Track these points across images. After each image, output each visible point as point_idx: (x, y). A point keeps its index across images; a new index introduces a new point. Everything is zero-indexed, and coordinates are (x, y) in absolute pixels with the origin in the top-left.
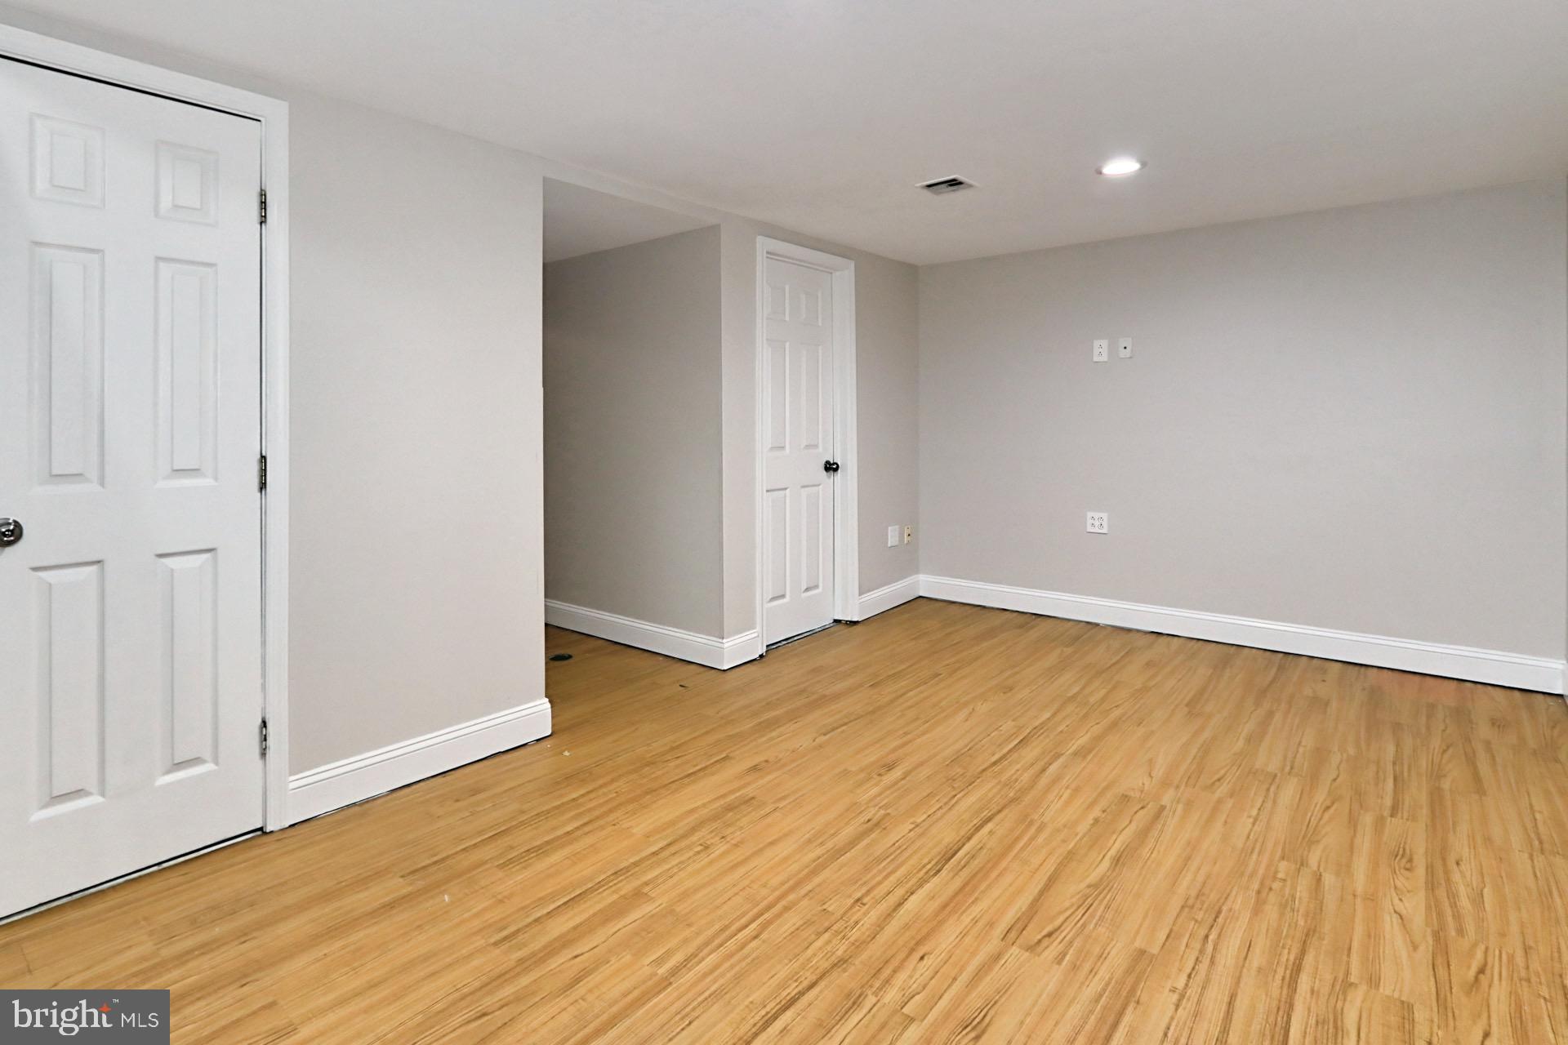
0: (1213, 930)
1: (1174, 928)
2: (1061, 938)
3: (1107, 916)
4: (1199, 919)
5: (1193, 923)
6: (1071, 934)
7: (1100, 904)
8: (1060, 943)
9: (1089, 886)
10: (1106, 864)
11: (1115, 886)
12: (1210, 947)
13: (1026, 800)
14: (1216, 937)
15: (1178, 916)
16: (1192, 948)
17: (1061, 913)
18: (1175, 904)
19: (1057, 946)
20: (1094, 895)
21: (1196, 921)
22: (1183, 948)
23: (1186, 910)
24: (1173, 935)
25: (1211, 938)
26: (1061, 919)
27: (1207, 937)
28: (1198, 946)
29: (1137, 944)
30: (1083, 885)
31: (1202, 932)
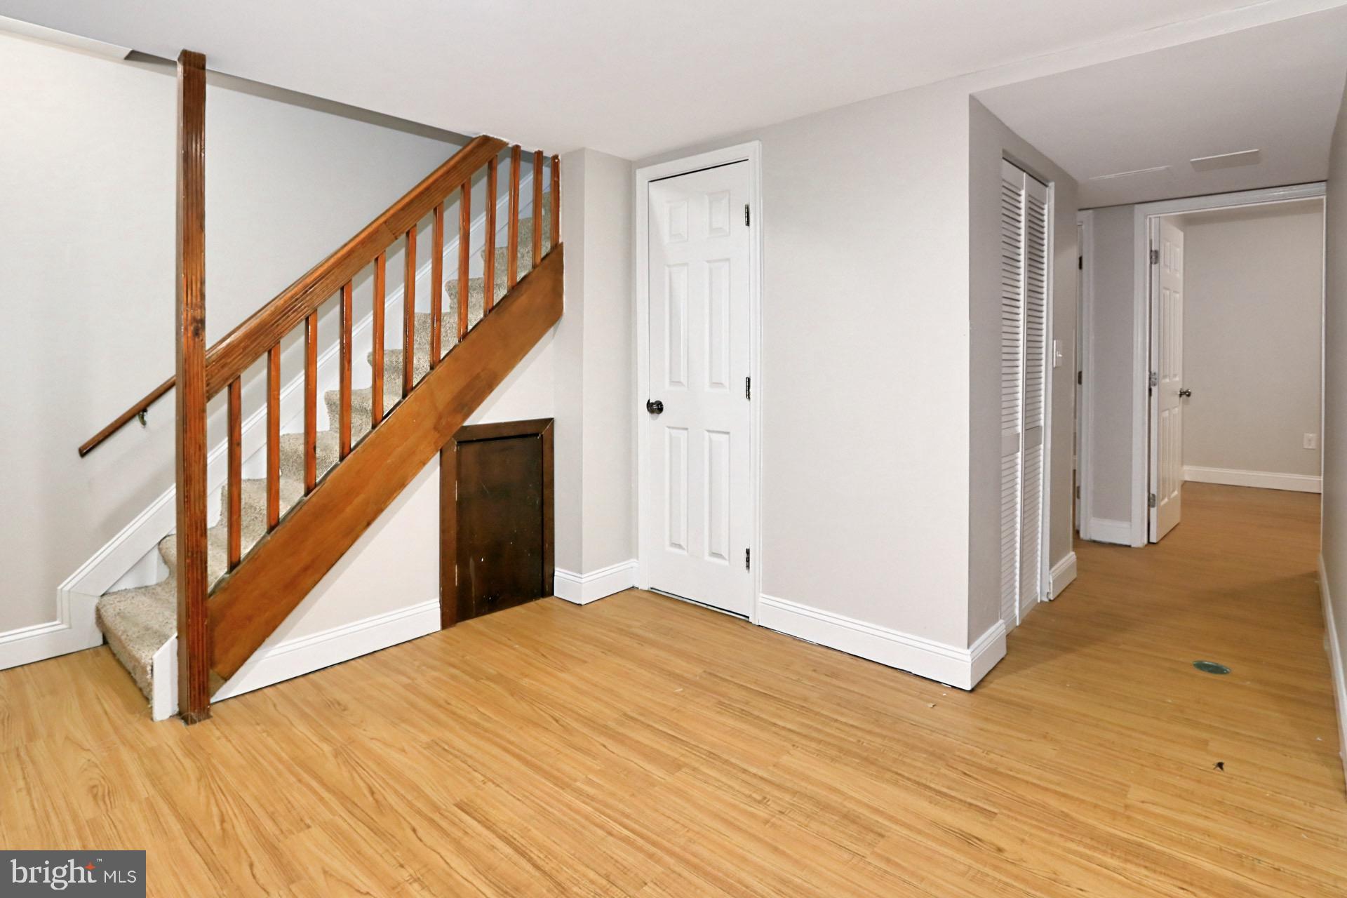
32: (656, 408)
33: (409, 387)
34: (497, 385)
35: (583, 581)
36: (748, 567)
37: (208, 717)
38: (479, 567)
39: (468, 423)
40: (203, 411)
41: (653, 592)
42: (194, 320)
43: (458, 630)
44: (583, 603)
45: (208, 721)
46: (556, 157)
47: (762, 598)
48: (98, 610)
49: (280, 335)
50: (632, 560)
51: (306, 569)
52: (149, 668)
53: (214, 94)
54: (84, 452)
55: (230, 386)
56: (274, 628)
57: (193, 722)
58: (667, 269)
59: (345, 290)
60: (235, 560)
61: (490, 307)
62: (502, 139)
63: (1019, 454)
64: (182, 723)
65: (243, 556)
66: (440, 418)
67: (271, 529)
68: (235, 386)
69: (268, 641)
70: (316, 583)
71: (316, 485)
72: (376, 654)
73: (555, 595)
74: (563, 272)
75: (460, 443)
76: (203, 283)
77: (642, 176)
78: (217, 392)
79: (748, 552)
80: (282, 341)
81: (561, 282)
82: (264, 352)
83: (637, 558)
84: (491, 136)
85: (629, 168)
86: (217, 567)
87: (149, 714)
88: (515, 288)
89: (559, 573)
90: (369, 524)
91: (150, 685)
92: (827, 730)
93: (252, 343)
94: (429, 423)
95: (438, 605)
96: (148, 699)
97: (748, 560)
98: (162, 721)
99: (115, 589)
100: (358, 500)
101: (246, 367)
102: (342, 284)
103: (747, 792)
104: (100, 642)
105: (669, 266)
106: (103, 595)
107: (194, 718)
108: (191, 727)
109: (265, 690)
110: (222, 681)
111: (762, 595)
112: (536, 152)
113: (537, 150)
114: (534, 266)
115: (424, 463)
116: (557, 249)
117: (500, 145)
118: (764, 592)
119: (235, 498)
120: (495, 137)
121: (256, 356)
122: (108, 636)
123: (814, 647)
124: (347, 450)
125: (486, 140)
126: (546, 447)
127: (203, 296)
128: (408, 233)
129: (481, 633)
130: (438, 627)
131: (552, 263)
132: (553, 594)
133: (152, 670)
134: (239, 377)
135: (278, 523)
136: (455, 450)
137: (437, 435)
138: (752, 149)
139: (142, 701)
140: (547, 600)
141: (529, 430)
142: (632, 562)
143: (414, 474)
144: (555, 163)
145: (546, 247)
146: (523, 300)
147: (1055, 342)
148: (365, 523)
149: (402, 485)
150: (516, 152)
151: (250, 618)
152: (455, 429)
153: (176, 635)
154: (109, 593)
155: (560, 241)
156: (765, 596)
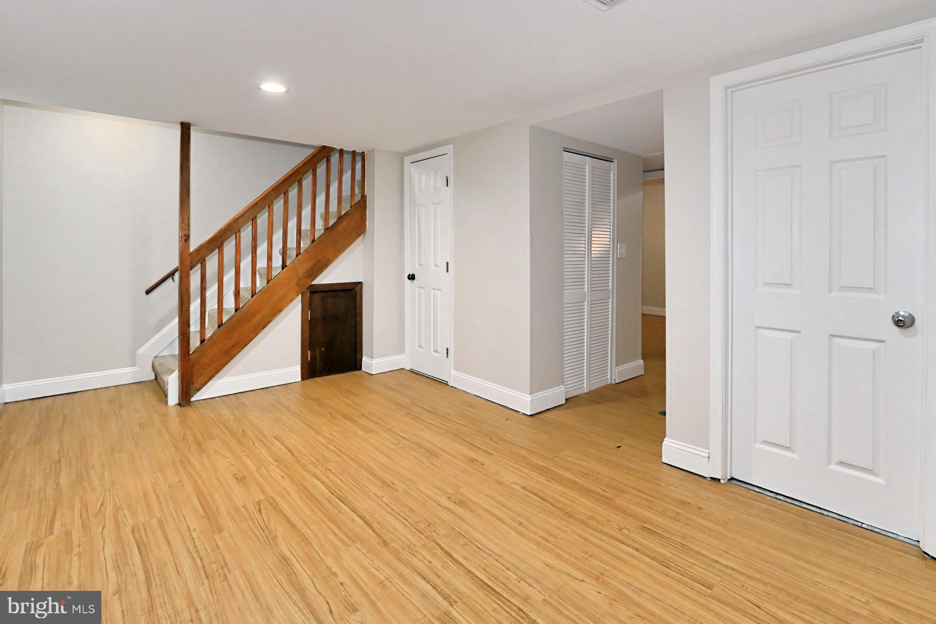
0: (202, 565)
1: (219, 551)
2: (255, 512)
3: (251, 532)
4: (212, 565)
5: (214, 561)
6: (254, 517)
7: (261, 534)
8: (252, 511)
9: (276, 536)
10: (287, 553)
11: (267, 547)
12: (195, 556)
13: (383, 549)
14: (197, 563)
15: (224, 558)
16: (203, 549)
17: (268, 519)
18: (231, 563)
19: (251, 509)
20: (269, 536)
21: (213, 563)
22: (206, 546)
23: (223, 564)
24: (216, 548)
25: (199, 561)
26: (265, 517)
27: (201, 560)
28: (201, 553)
29: (225, 533)
30: (279, 535)
31: (205, 561)
32: (412, 277)
33: (284, 265)
34: (330, 265)
35: (373, 362)
36: (447, 357)
37: (189, 405)
38: (321, 352)
39: (314, 283)
40: (189, 274)
41: (412, 371)
42: (185, 235)
43: (309, 382)
44: (373, 374)
45: (189, 407)
46: (363, 153)
47: (453, 372)
48: (153, 363)
49: (223, 241)
50: (402, 355)
51: (233, 346)
52: (166, 383)
53: (195, 136)
54: (148, 292)
55: (201, 263)
56: (220, 370)
57: (183, 406)
58: (417, 207)
59: (254, 220)
60: (203, 339)
61: (326, 228)
62: (333, 146)
63: (586, 303)
64: (179, 407)
65: (206, 338)
66: (300, 280)
67: (219, 326)
68: (204, 263)
69: (217, 376)
70: (239, 352)
71: (239, 309)
72: (268, 389)
73: (362, 369)
74: (366, 210)
75: (311, 292)
76: (189, 219)
77: (407, 160)
78: (195, 266)
79: (447, 350)
80: (225, 244)
81: (365, 215)
82: (216, 249)
83: (405, 353)
84: (327, 145)
85: (402, 156)
86: (195, 343)
87: (167, 403)
88: (340, 218)
89: (365, 359)
90: (264, 328)
91: (167, 390)
92: (448, 425)
93: (211, 245)
94: (294, 282)
95: (300, 369)
96: (166, 396)
97: (447, 354)
98: (171, 406)
99: (160, 355)
100: (259, 316)
101: (208, 255)
102: (252, 218)
103: (393, 441)
104: (154, 378)
105: (418, 206)
106: (155, 357)
107: (184, 404)
108: (182, 408)
109: (216, 398)
110: (196, 391)
111: (453, 371)
112: (352, 151)
113: (352, 150)
114: (351, 207)
115: (292, 301)
116: (364, 197)
117: (331, 150)
118: (454, 370)
119: (203, 312)
120: (329, 146)
121: (212, 251)
122: (157, 375)
123: (472, 396)
124: (254, 293)
125: (324, 147)
126: (358, 296)
127: (189, 225)
128: (284, 193)
129: (320, 384)
130: (300, 379)
131: (361, 206)
132: (361, 369)
133: (168, 383)
134: (205, 260)
135: (222, 325)
136: (309, 295)
137: (298, 288)
138: (449, 149)
139: (164, 397)
140: (358, 372)
141: (349, 287)
142: (402, 356)
143: (287, 306)
144: (363, 155)
145: (358, 198)
146: (344, 224)
147: (619, 244)
148: (262, 327)
149: (281, 311)
150: (341, 152)
151: (209, 365)
152: (308, 285)
153: (178, 369)
154: (158, 357)
155: (365, 194)
156: (454, 371)
